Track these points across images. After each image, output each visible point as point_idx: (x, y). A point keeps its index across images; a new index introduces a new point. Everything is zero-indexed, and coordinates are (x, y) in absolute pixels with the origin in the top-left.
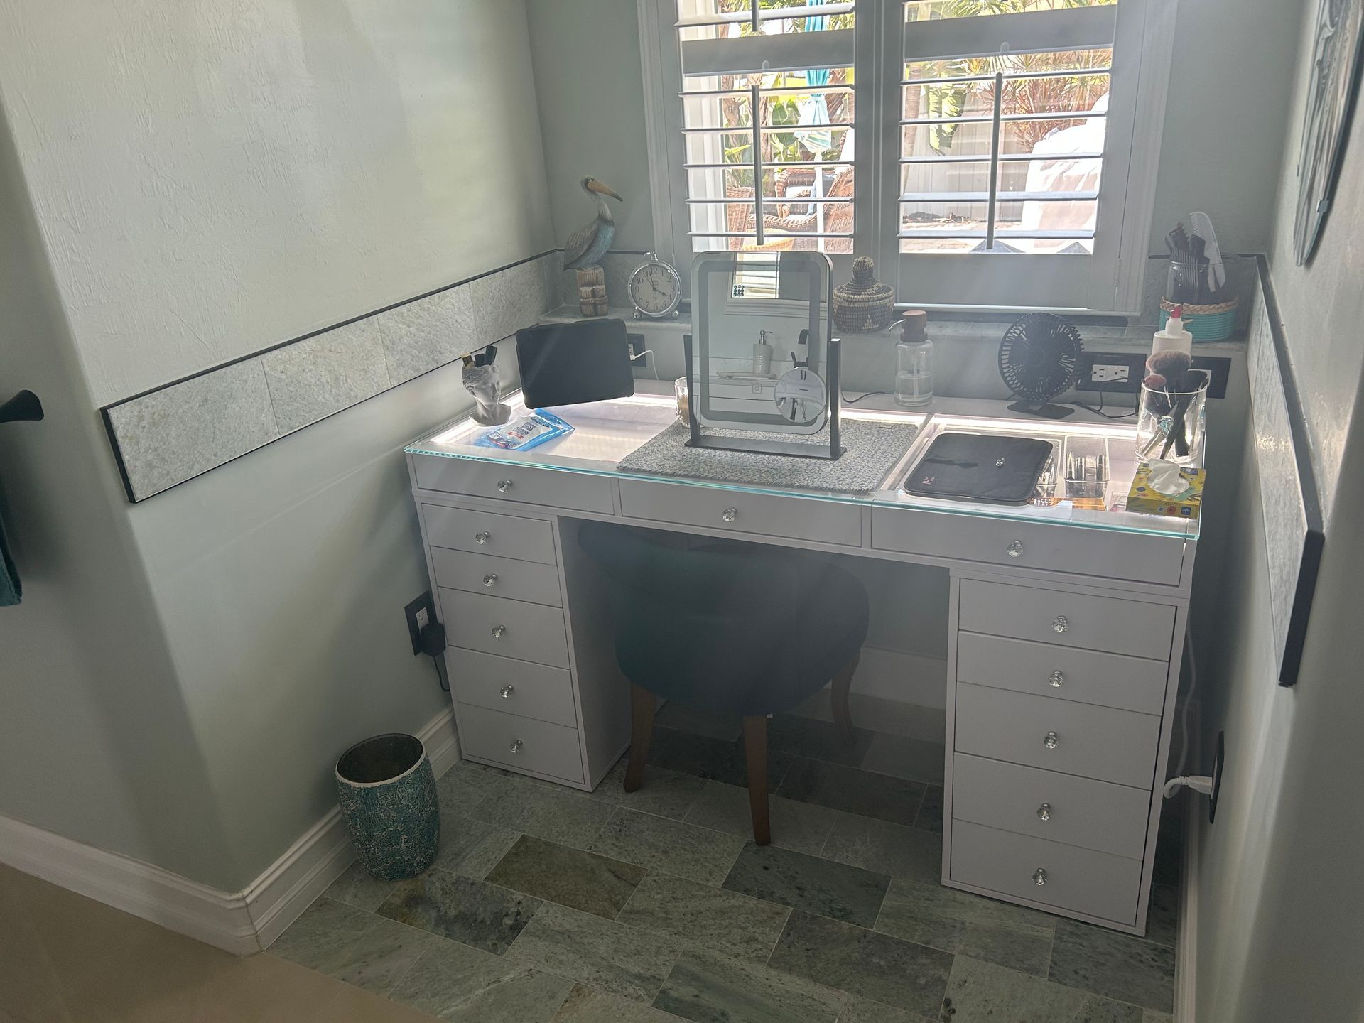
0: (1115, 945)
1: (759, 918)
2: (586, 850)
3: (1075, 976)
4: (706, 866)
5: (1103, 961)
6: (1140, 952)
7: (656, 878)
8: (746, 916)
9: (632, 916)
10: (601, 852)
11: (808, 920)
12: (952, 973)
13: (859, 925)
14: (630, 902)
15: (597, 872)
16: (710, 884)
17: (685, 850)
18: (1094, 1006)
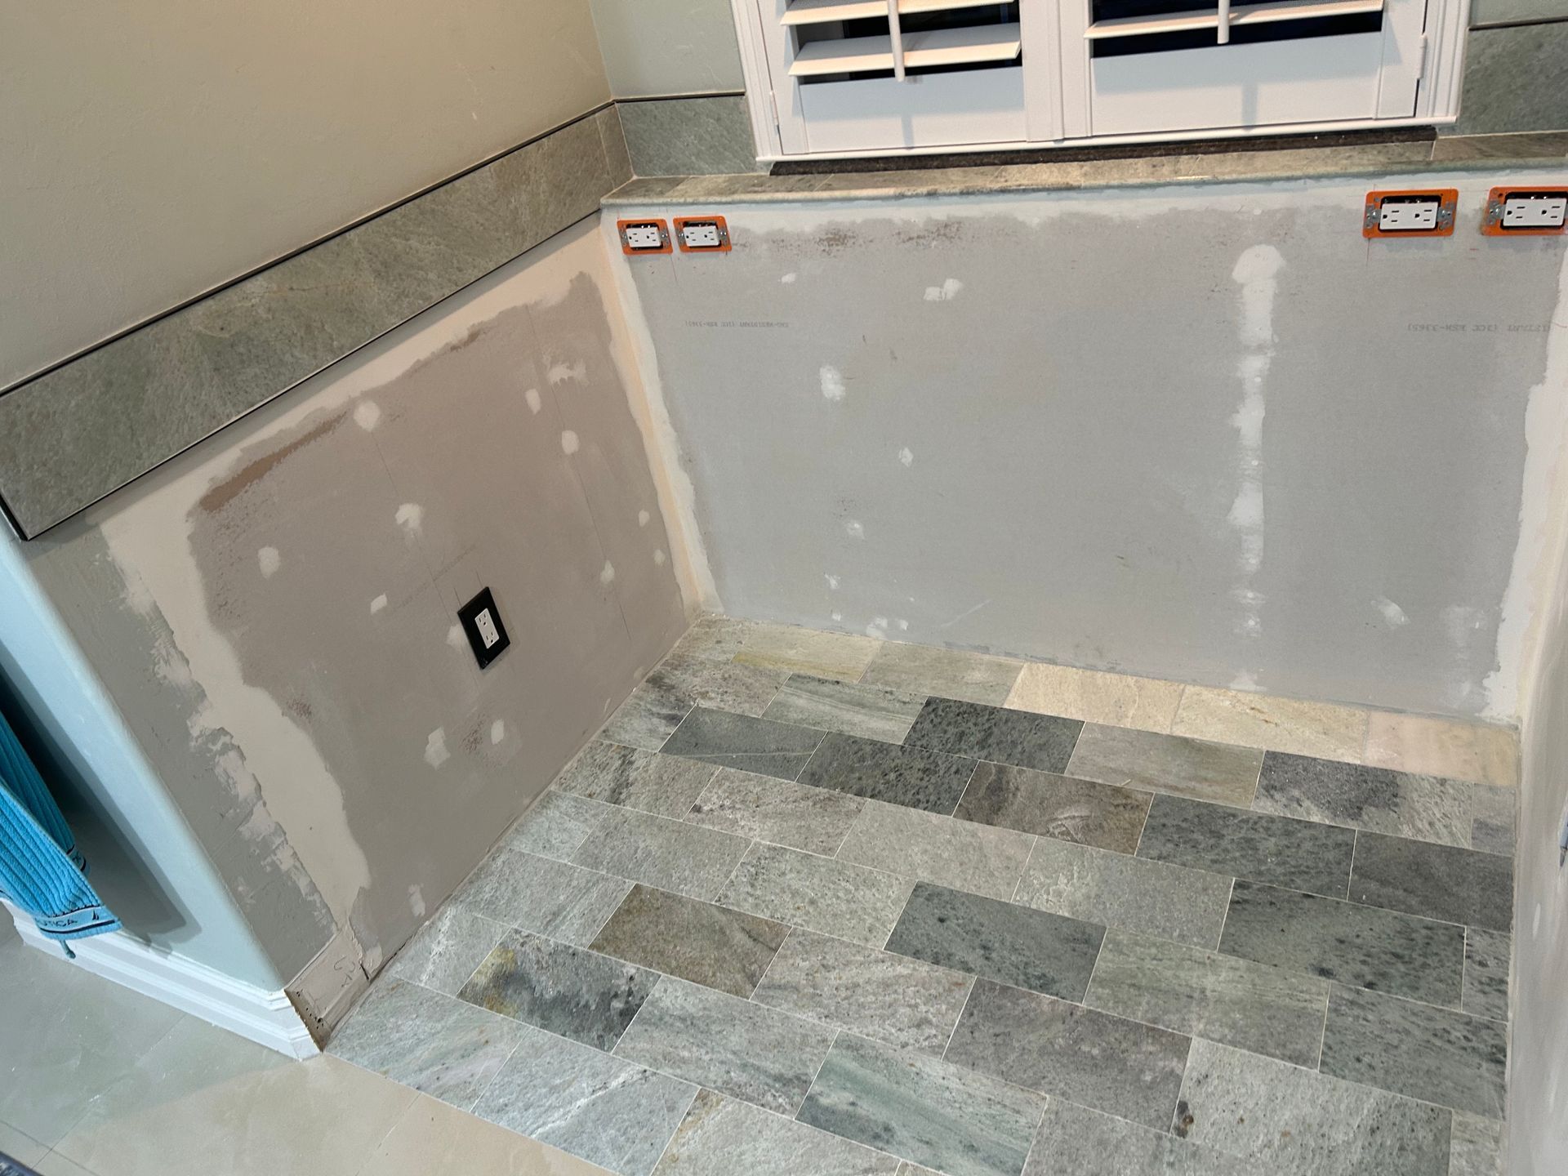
0: (1414, 1019)
1: (933, 991)
2: (713, 903)
3: (1357, 1065)
4: (864, 920)
5: (1395, 1043)
6: (1448, 1028)
7: (801, 939)
8: (917, 989)
9: (771, 993)
10: (733, 904)
11: (996, 993)
12: (1188, 1064)
13: (1063, 998)
14: (769, 973)
15: (728, 932)
16: (869, 945)
17: (838, 898)
18: (1383, 1108)
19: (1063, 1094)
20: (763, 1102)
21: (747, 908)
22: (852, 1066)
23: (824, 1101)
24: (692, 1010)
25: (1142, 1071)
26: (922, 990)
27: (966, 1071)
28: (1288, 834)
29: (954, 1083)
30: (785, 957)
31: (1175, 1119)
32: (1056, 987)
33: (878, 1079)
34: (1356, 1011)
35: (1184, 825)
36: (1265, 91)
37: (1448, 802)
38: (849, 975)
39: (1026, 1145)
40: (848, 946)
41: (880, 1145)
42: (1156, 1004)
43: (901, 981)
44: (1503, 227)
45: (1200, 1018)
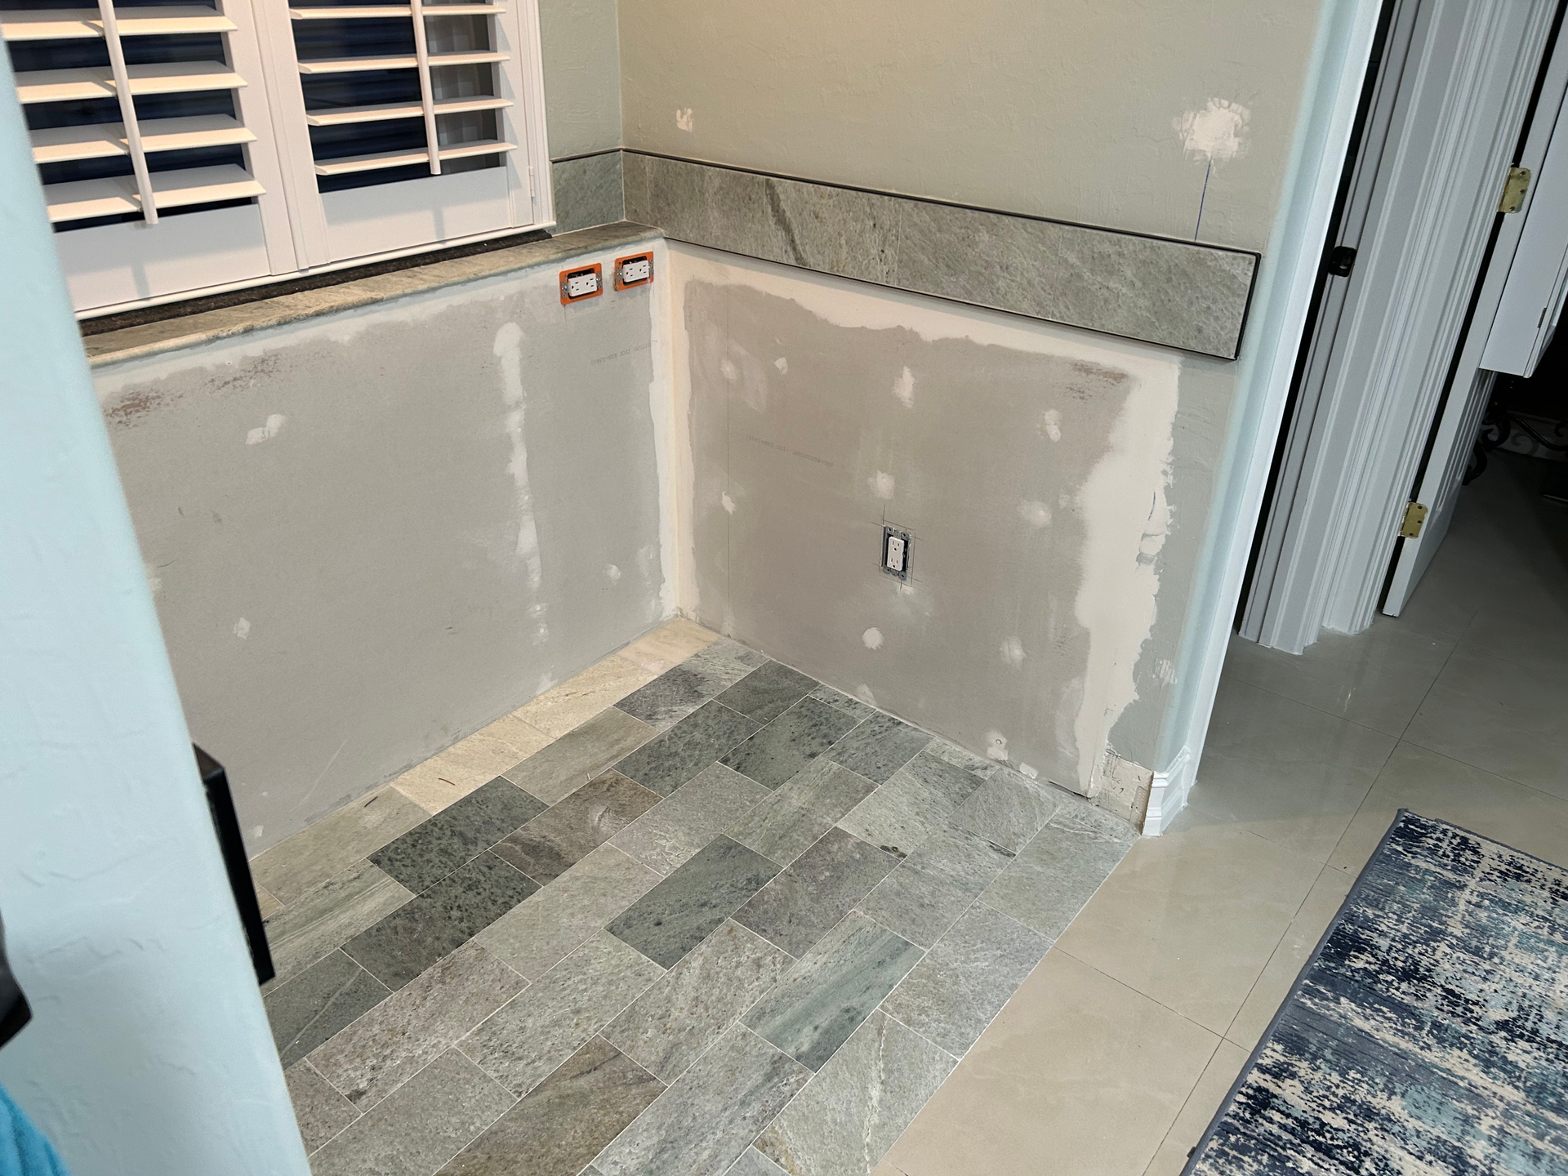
0: (860, 738)
1: (730, 948)
2: (519, 1099)
3: (882, 770)
4: (625, 977)
5: (873, 750)
6: (872, 729)
7: (618, 1030)
9: (670, 1066)
10: (534, 1081)
11: (751, 911)
12: (855, 835)
13: (775, 875)
14: (645, 1064)
15: (570, 1092)
16: (657, 979)
17: (585, 990)
18: (913, 772)
19: (855, 901)
20: (789, 1094)
21: (546, 1069)
22: (779, 1020)
23: (805, 1048)
24: (655, 1140)
25: (852, 857)
26: (726, 955)
27: (813, 948)
28: (696, 725)
29: (822, 959)
30: (632, 1048)
31: (893, 855)
32: (762, 876)
33: (799, 1005)
34: (846, 755)
35: (653, 765)
36: (449, 213)
37: (715, 661)
38: (680, 1000)
39: (888, 933)
40: (648, 995)
41: (860, 1018)
42: (803, 832)
43: (708, 966)
44: (625, 283)
45: (822, 817)
